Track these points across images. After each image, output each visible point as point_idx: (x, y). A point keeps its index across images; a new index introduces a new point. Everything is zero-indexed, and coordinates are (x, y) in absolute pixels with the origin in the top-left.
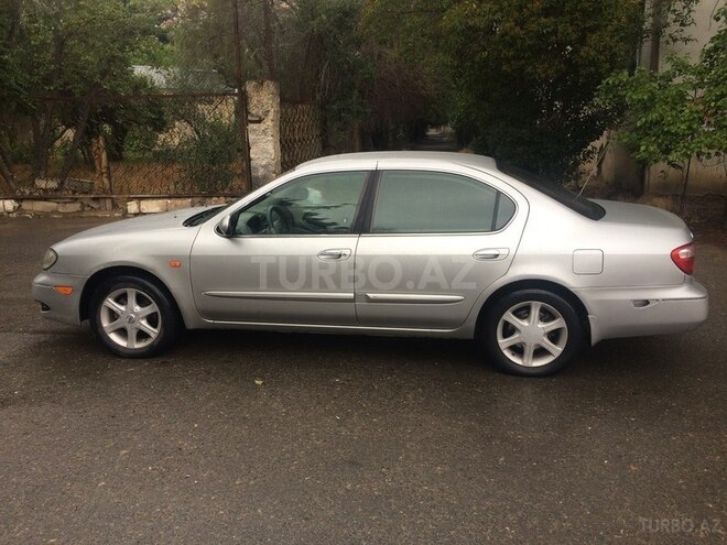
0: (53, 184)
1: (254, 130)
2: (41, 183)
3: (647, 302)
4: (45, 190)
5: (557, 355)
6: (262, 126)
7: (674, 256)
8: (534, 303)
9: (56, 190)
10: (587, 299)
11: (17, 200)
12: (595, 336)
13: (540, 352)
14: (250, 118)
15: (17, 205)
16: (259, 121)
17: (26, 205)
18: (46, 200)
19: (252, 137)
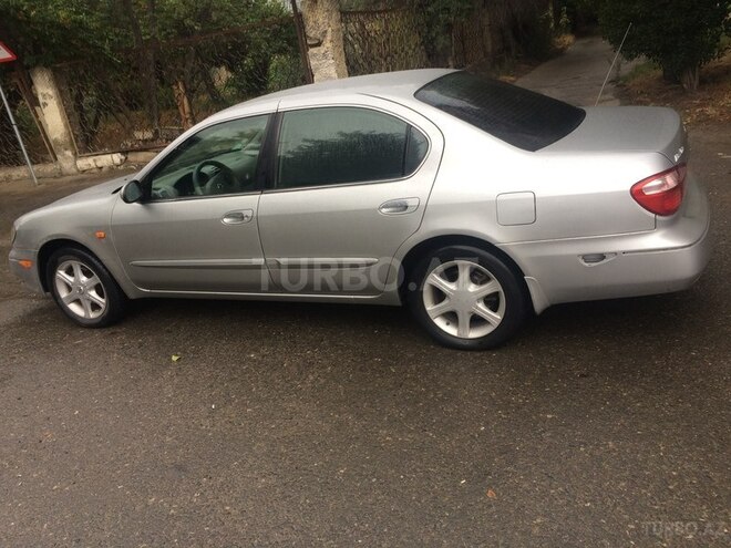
0: (149, 135)
1: (315, 55)
2: (139, 135)
3: (602, 257)
4: (145, 141)
5: (496, 324)
6: (322, 49)
7: (637, 193)
8: (459, 262)
9: (152, 140)
10: (521, 256)
11: (123, 153)
12: (539, 302)
13: (477, 321)
14: (309, 42)
15: (123, 157)
16: (319, 44)
17: (131, 157)
18: (146, 150)
19: (313, 63)
